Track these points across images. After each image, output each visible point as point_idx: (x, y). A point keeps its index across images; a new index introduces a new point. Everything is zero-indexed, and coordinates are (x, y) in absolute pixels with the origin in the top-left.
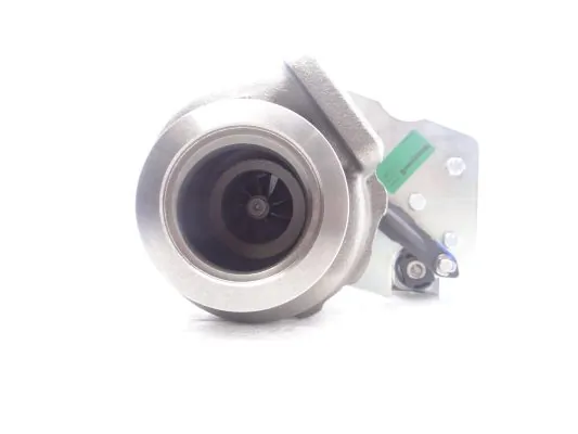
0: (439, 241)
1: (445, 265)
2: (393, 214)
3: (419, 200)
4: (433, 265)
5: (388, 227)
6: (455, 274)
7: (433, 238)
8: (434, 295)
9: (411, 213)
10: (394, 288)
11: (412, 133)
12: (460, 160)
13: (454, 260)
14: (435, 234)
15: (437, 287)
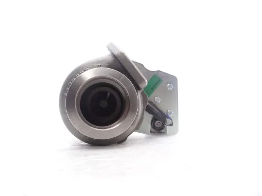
2: (150, 105)
6: (171, 125)
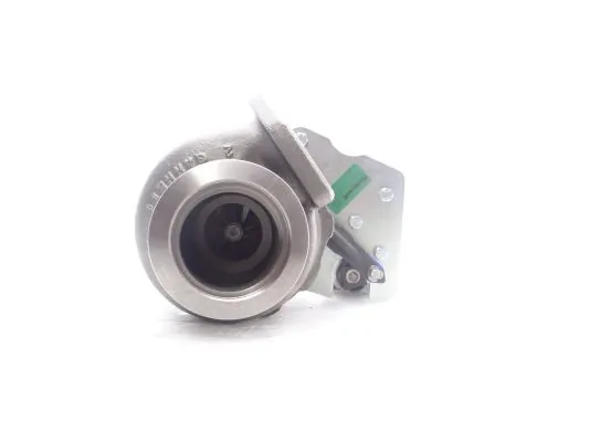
0: (372, 255)
1: (376, 274)
3: (357, 221)
4: (366, 273)
5: (334, 245)
7: (367, 251)
8: (367, 294)
9: (350, 231)
10: (335, 288)
11: (354, 166)
12: (390, 190)
13: (381, 269)
14: (368, 248)
15: (369, 289)
